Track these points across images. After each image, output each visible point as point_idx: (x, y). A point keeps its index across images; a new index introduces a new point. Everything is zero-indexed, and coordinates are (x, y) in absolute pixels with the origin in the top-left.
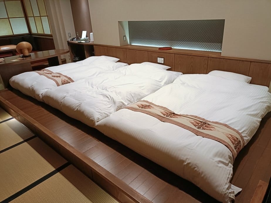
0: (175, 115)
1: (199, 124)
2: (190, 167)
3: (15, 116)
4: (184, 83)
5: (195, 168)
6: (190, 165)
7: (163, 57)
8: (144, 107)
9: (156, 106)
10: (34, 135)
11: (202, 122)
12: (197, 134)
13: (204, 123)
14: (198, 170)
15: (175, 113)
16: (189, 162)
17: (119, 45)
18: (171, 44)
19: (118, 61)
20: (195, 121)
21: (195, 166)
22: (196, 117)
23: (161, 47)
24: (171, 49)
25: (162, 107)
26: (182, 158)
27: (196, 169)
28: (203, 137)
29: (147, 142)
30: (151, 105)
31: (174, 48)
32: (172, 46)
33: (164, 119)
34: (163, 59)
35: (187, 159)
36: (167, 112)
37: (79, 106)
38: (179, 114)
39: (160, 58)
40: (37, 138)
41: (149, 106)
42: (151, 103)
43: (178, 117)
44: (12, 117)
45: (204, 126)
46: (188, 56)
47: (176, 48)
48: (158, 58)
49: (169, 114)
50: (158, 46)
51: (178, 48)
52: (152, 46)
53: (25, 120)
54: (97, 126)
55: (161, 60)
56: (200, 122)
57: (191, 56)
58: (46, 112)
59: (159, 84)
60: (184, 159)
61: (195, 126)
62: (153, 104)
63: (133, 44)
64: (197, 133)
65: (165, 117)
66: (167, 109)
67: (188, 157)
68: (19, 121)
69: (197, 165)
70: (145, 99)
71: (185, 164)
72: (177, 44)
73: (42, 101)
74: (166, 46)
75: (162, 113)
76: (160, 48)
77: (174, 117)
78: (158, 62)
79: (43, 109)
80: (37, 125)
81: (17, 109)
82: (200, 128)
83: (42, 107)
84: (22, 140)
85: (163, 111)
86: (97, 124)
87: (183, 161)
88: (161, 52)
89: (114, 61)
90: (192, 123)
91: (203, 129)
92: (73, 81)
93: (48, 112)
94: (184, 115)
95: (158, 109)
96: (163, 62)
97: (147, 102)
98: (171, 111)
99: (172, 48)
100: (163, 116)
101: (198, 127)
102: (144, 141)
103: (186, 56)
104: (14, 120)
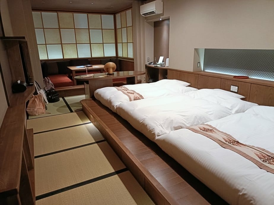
0: (238, 144)
1: (265, 157)
2: (246, 198)
3: (93, 121)
4: (257, 115)
5: (251, 200)
6: (246, 196)
7: (237, 85)
8: (205, 130)
9: (219, 131)
10: (104, 139)
11: (269, 156)
12: (261, 167)
13: (272, 158)
14: (254, 204)
15: (239, 142)
16: (245, 192)
17: (192, 71)
18: (248, 73)
19: (189, 86)
20: (261, 154)
21: (252, 199)
22: (264, 150)
23: (236, 75)
24: (247, 78)
25: (226, 134)
26: (237, 187)
27: (252, 202)
28: (268, 172)
29: (203, 163)
30: (214, 130)
31: (252, 77)
32: (250, 76)
33: (224, 146)
34: (237, 88)
35: (243, 189)
36: (230, 139)
37: (144, 119)
38: (244, 144)
39: (234, 86)
40: (106, 142)
41: (211, 131)
42: (214, 128)
43: (242, 146)
44: (90, 122)
45: (272, 160)
46: (267, 87)
47: (254, 78)
48: (231, 86)
49: (231, 141)
50: (233, 75)
51: (256, 78)
52: (227, 74)
53: (99, 126)
54: (157, 140)
55: (234, 88)
56: (267, 155)
57: (270, 88)
58: (116, 121)
59: (229, 112)
60: (240, 189)
61: (260, 158)
62: (216, 129)
63: (206, 71)
64: (261, 165)
65: (227, 143)
66: (231, 136)
67: (245, 188)
68: (95, 126)
69: (254, 198)
70: (209, 123)
71: (241, 194)
72: (255, 74)
73: (115, 111)
74: (243, 75)
75: (224, 139)
76: (235, 77)
77: (236, 145)
78: (231, 90)
79: (115, 119)
80: (108, 130)
81: (95, 115)
82: (266, 162)
83: (115, 117)
84: (94, 141)
85: (226, 137)
86: (157, 138)
87: (238, 191)
88: (235, 81)
89: (184, 85)
90: (257, 155)
91: (269, 163)
92: (143, 98)
93: (118, 122)
94: (250, 146)
95: (220, 134)
96: (236, 91)
97: (210, 126)
98: (235, 139)
99: (250, 77)
100: (225, 142)
101: (263, 160)
102: (200, 162)
103: (265, 87)
104: (91, 124)
